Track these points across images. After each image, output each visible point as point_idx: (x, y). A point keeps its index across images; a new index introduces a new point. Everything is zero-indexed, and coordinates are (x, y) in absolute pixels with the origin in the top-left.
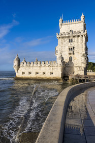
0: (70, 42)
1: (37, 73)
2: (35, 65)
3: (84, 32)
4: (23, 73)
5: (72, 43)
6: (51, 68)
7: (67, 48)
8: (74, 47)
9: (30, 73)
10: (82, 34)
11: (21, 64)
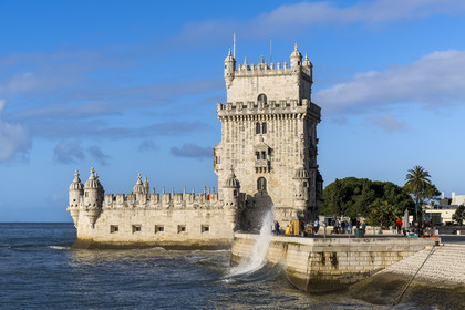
0: (258, 132)
1: (159, 229)
2: (151, 203)
3: (301, 104)
4: (114, 229)
5: (264, 137)
6: (204, 213)
7: (250, 149)
8: (270, 150)
9: (136, 228)
10: (294, 111)
11: (107, 200)
